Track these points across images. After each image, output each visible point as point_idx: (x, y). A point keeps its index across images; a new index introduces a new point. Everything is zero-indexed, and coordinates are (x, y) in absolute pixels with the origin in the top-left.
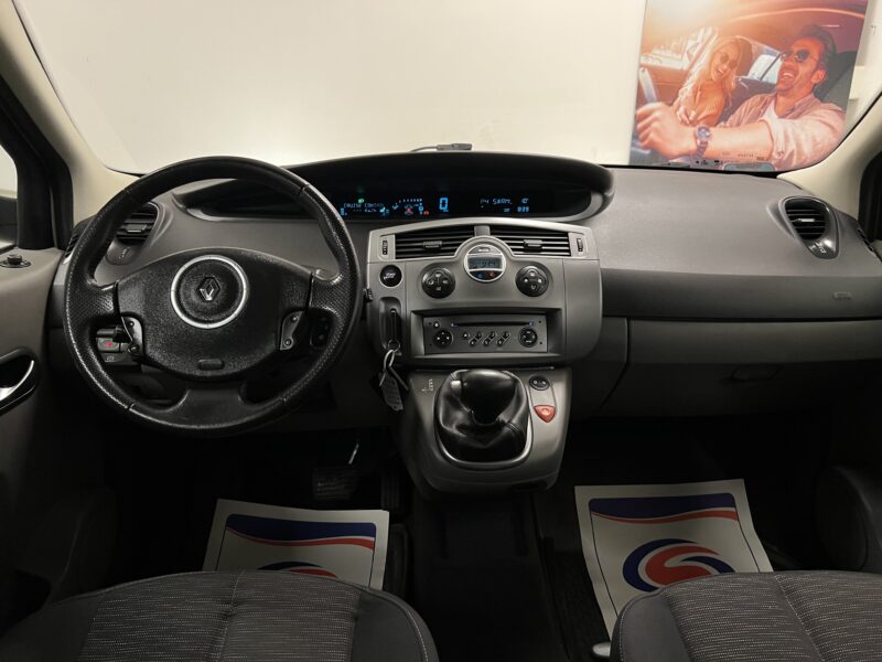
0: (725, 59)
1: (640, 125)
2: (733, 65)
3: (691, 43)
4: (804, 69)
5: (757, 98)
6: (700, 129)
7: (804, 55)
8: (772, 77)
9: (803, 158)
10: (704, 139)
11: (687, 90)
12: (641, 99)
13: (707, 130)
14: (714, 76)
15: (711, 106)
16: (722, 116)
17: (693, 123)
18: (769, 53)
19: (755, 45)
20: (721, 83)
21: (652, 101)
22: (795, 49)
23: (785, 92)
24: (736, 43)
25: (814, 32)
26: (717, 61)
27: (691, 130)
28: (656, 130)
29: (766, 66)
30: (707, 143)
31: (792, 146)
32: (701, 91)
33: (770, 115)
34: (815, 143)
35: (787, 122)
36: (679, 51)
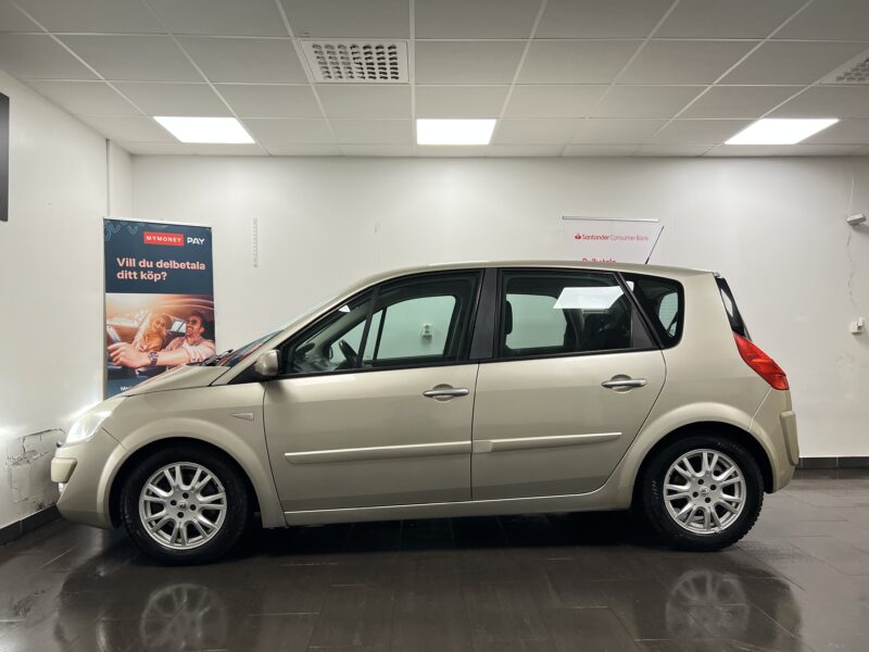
0: (158, 323)
1: (112, 355)
2: (163, 325)
3: (137, 315)
4: (196, 327)
5: (178, 339)
6: (151, 353)
7: (194, 322)
8: (183, 330)
11: (139, 337)
12: (109, 341)
13: (155, 353)
14: (154, 330)
15: (156, 342)
16: (163, 346)
17: (146, 351)
18: (179, 321)
19: (172, 317)
20: (159, 333)
21: (118, 341)
22: (191, 319)
23: (190, 336)
24: (164, 317)
25: (196, 313)
26: (154, 323)
27: (146, 354)
28: (124, 356)
29: (178, 326)
30: (156, 359)
31: (198, 357)
32: (148, 337)
33: (185, 344)
35: (194, 347)
36: (131, 318)
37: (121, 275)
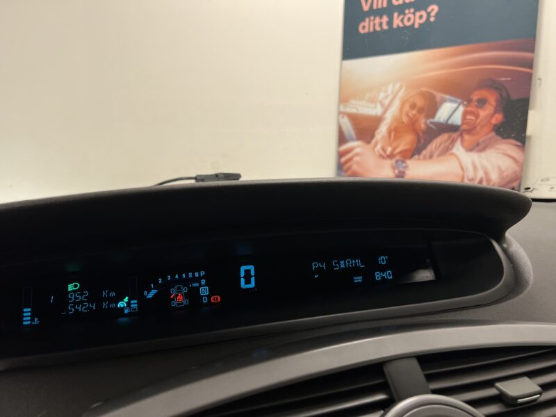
0: (413, 106)
1: (343, 159)
2: (420, 111)
3: (382, 95)
4: (483, 113)
5: (444, 137)
6: (397, 161)
7: (482, 102)
8: (457, 119)
9: (492, 183)
10: (401, 169)
11: (383, 130)
12: (342, 139)
13: (403, 162)
14: (405, 119)
15: (405, 143)
16: (416, 151)
17: (391, 156)
18: (451, 101)
19: (439, 96)
20: (412, 126)
21: (352, 140)
22: (475, 97)
23: (469, 131)
24: (422, 94)
25: (491, 83)
26: (407, 108)
27: (389, 162)
28: (358, 164)
29: (450, 111)
30: (404, 173)
31: (481, 174)
32: (395, 132)
33: (458, 149)
34: (501, 171)
35: (474, 156)
36: (373, 101)
37: (366, 27)
